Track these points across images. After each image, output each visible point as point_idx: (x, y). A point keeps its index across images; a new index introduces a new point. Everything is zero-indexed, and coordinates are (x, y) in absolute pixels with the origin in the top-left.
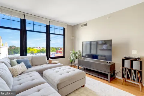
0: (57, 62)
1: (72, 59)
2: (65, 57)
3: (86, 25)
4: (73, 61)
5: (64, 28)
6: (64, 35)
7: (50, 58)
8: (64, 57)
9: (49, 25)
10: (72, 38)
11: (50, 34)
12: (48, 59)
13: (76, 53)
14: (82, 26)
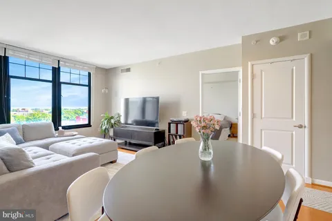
0: (75, 133)
1: (104, 128)
2: (91, 126)
3: (128, 70)
4: (107, 131)
5: (89, 74)
6: (89, 86)
7: (60, 128)
8: (89, 125)
9: (59, 68)
10: (105, 91)
11: (60, 83)
12: (57, 129)
13: (112, 118)
14: (122, 71)
